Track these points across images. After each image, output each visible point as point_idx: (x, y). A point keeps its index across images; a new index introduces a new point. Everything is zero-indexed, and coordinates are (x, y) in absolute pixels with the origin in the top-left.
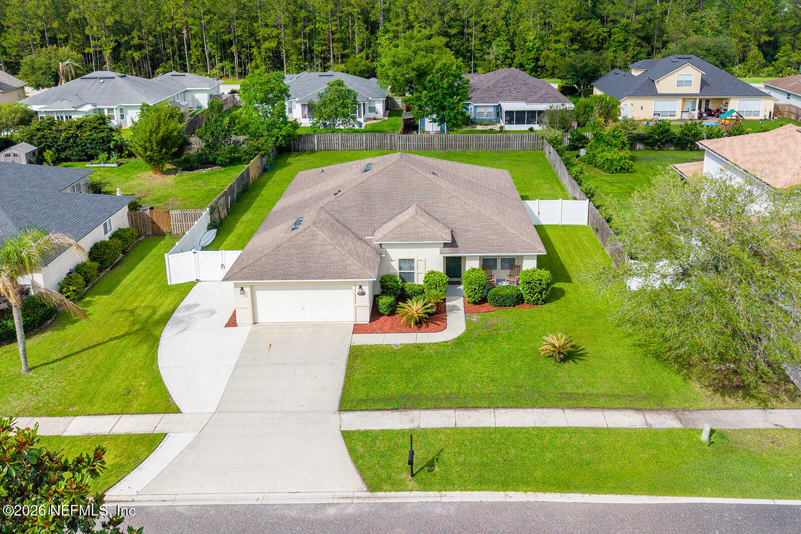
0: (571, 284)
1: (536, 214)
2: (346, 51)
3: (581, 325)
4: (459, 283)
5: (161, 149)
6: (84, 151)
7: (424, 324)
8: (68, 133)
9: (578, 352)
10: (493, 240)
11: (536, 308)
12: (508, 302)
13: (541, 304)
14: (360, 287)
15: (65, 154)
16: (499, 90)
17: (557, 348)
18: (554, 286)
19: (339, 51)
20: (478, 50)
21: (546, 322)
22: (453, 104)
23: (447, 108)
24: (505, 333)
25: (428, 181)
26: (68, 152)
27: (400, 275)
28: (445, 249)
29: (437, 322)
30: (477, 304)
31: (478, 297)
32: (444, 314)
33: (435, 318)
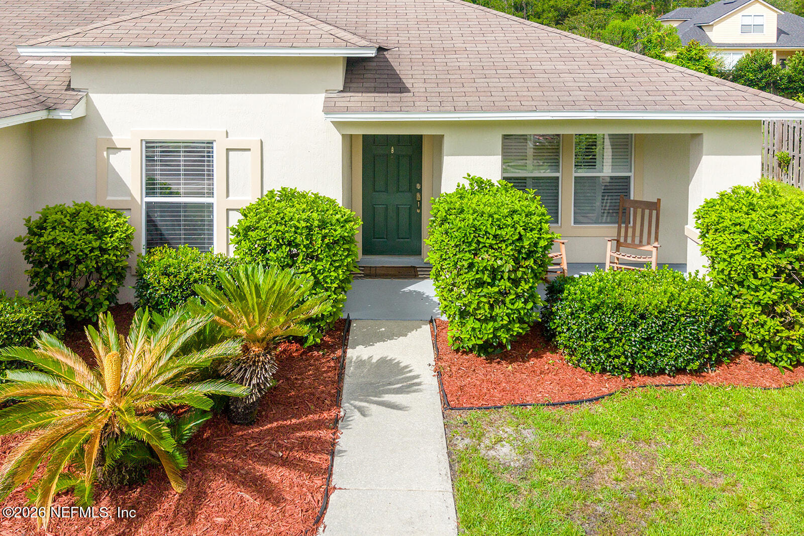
4: (413, 273)
7: (178, 488)
27: (148, 216)
28: (350, 91)
29: (263, 469)
30: (507, 357)
31: (508, 315)
32: (322, 412)
33: (258, 438)
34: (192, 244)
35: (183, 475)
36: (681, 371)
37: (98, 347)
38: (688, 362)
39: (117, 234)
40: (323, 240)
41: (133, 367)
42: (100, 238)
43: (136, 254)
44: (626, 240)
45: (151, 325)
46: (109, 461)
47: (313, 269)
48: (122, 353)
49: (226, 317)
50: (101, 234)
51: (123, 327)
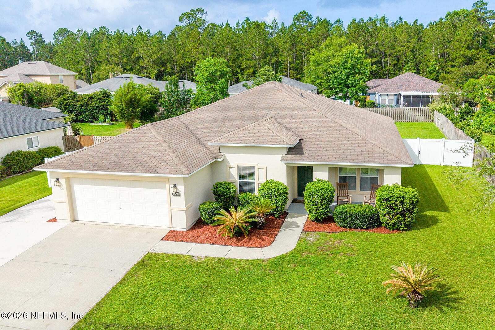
0: (448, 214)
1: (417, 153)
2: (299, 76)
3: (457, 259)
5: (129, 108)
6: (92, 115)
7: (247, 238)
8: (82, 102)
9: (448, 295)
10: (347, 149)
11: (397, 234)
12: (360, 222)
13: (403, 230)
14: (175, 186)
15: (81, 117)
16: (400, 84)
17: (411, 284)
18: (425, 213)
19: (294, 76)
20: (392, 73)
21: (407, 250)
22: (355, 81)
23: (350, 85)
24: (344, 258)
25: (291, 98)
26: (83, 116)
27: (240, 184)
28: (288, 155)
29: (263, 237)
30: (322, 223)
31: (320, 212)
32: (276, 229)
33: (262, 232)
34: (250, 192)
35: (248, 235)
36: (362, 228)
37: (232, 212)
38: (364, 226)
39: (233, 189)
40: (278, 193)
41: (238, 216)
42: (229, 190)
43: (237, 194)
44: (372, 196)
45: (241, 209)
46: (235, 231)
47: (276, 200)
48: (236, 213)
49: (255, 208)
50: (230, 189)
51: (236, 208)
